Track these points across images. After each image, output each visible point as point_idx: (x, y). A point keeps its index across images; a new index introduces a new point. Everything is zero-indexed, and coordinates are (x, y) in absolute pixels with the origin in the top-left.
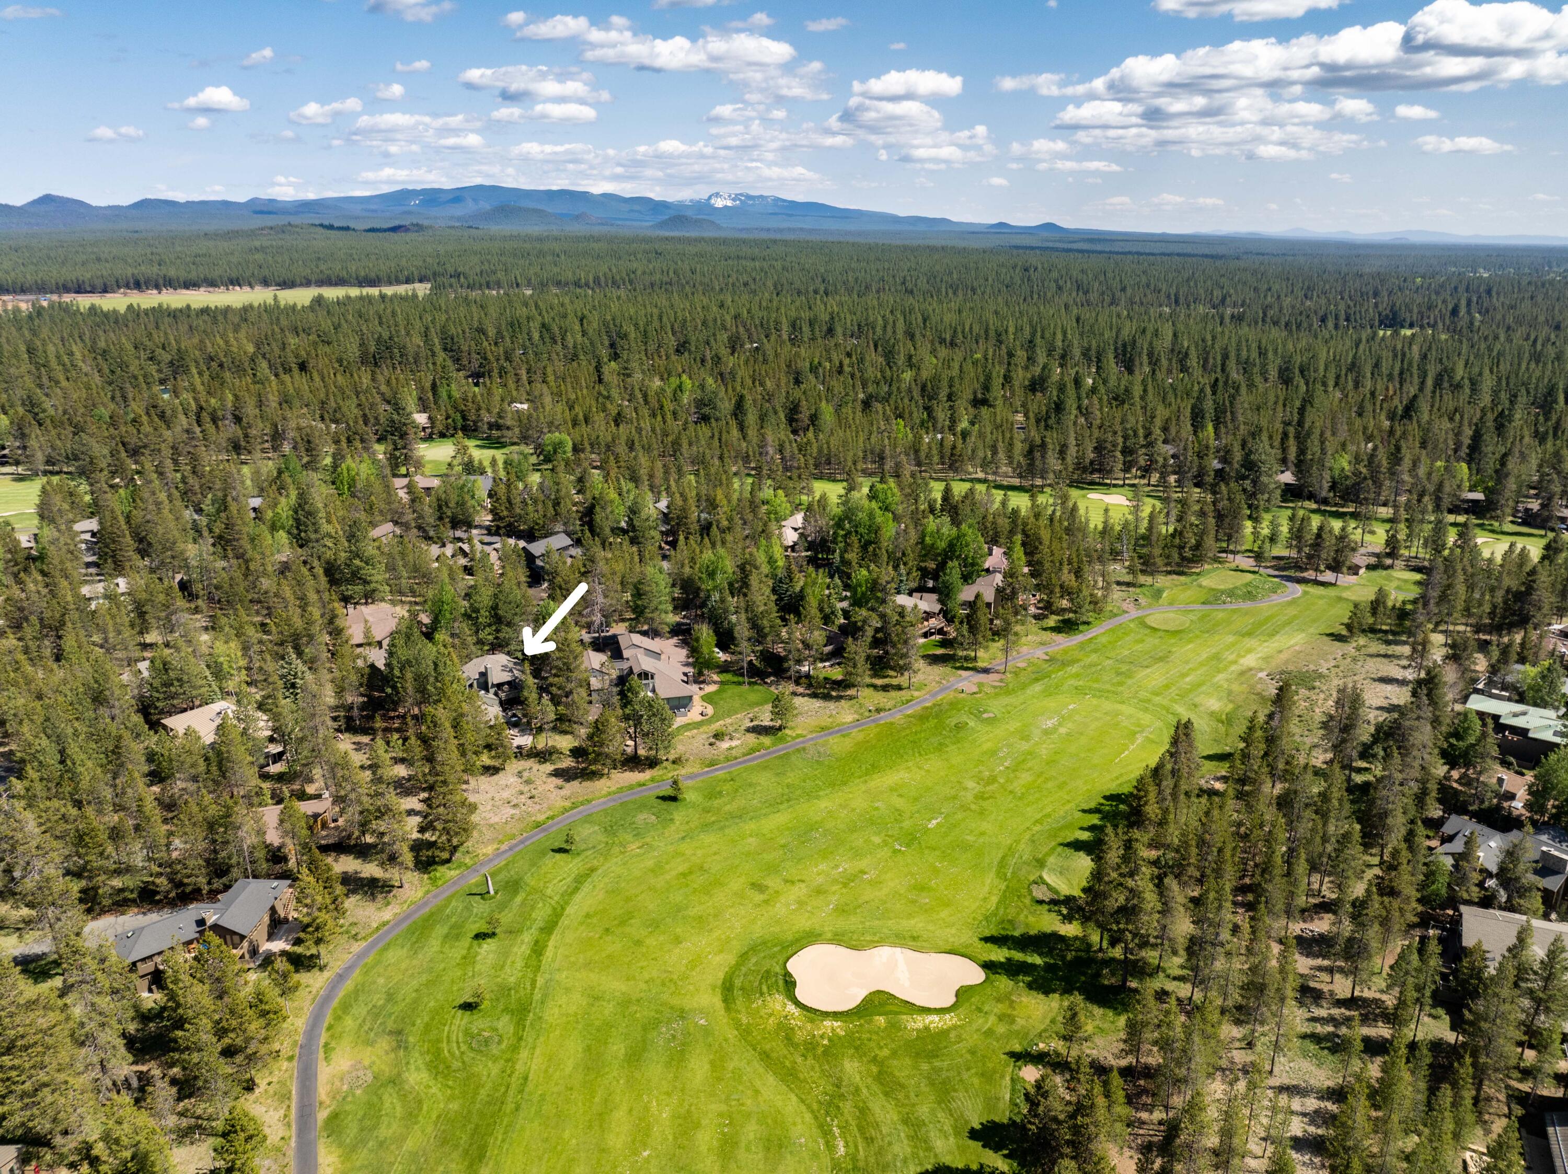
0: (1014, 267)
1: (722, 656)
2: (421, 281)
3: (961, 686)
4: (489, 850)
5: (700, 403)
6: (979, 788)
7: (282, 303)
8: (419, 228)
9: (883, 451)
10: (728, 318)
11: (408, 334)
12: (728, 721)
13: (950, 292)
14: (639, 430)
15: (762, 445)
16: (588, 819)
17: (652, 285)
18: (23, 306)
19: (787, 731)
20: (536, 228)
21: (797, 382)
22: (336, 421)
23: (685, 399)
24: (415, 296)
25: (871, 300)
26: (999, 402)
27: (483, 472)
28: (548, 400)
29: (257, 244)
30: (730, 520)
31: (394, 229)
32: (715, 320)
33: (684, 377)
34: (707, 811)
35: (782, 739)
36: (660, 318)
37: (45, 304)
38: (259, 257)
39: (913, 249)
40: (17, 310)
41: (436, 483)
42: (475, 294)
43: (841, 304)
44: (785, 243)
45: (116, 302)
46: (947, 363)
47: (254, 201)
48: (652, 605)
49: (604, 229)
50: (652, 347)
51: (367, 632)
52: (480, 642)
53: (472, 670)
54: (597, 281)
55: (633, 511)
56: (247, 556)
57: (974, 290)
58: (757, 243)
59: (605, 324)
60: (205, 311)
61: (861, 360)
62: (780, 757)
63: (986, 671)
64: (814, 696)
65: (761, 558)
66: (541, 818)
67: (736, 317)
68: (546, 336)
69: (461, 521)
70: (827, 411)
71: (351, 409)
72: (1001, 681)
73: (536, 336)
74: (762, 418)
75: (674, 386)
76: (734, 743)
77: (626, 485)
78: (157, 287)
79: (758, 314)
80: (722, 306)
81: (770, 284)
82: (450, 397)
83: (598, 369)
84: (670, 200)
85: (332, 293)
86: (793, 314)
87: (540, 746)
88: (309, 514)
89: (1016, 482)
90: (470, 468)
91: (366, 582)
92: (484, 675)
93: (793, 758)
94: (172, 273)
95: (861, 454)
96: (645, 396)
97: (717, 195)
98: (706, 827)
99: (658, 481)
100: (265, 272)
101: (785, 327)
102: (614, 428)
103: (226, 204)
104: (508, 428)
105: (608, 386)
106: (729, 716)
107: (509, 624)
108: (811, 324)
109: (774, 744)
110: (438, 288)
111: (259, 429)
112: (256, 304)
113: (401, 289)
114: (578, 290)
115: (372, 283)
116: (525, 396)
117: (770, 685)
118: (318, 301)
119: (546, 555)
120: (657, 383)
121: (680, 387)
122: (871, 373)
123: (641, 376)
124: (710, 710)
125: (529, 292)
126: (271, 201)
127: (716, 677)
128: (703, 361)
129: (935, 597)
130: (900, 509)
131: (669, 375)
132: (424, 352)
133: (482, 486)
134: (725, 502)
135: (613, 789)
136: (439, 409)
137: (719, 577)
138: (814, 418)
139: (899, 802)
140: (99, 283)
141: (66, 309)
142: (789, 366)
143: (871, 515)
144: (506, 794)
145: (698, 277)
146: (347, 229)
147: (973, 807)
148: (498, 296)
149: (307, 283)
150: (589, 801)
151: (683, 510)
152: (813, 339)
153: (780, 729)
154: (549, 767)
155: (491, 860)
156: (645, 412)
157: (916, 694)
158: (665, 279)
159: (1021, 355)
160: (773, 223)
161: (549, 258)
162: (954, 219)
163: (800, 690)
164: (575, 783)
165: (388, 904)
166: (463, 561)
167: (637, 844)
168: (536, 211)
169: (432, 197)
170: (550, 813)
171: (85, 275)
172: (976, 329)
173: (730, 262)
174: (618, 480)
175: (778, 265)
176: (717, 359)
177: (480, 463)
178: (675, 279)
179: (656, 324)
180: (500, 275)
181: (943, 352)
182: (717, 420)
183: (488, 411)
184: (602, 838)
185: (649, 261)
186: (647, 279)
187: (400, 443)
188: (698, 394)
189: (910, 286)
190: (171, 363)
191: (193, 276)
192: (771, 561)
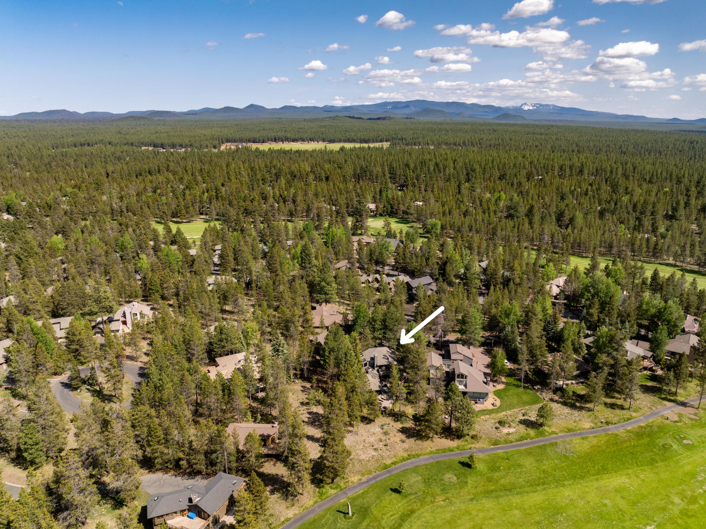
0: (685, 141)
1: (509, 365)
2: (386, 141)
3: (666, 413)
4: (355, 479)
5: (509, 208)
6: (683, 505)
7: (328, 149)
8: (390, 118)
9: (612, 243)
10: (527, 163)
11: (375, 165)
12: (509, 413)
13: (647, 153)
14: (476, 220)
15: (542, 234)
16: (415, 470)
17: (490, 146)
18: (233, 147)
19: (546, 428)
20: (440, 119)
21: (562, 198)
22: (335, 205)
23: (502, 204)
24: (382, 148)
25: (603, 156)
26: (683, 218)
27: (395, 237)
28: (432, 201)
29: (323, 124)
30: (521, 278)
31: (379, 119)
32: (520, 164)
33: (502, 193)
34: (490, 480)
35: (542, 434)
36: (493, 162)
37: (240, 147)
38: (323, 129)
39: (626, 131)
40: (230, 149)
41: (372, 240)
42: (408, 148)
43: (587, 158)
44: (558, 127)
45: (265, 147)
46: (649, 192)
47: (325, 106)
48: (471, 330)
49: (470, 120)
50: (487, 176)
51: (322, 322)
52: (374, 338)
53: (367, 355)
54: (464, 143)
55: (467, 268)
56: (278, 272)
57: (660, 153)
58: (543, 127)
59: (465, 164)
60: (298, 152)
61: (598, 189)
62: (540, 447)
63: (683, 404)
64: (565, 404)
65: (538, 308)
66: (388, 462)
67: (531, 163)
68: (436, 168)
69: (380, 262)
70: (579, 216)
71: (342, 200)
72: (696, 414)
73: (432, 168)
74: (543, 218)
75: (496, 197)
76: (512, 430)
77: (466, 252)
78: (282, 141)
79: (543, 162)
80: (524, 157)
81: (549, 146)
82: (387, 197)
83: (459, 187)
84: (503, 106)
85: (348, 146)
86: (561, 162)
87: (396, 410)
88: (307, 255)
89: (696, 268)
90: (390, 235)
91: (326, 294)
92: (373, 359)
93: (549, 450)
94: (289, 135)
95: (598, 243)
96: (481, 202)
97: (525, 104)
98: (488, 493)
99: (483, 250)
100: (324, 136)
101: (557, 169)
102: (463, 218)
103: (315, 108)
104: (411, 214)
105: (462, 196)
106: (510, 409)
107: (391, 330)
108: (571, 168)
109: (537, 436)
110: (393, 145)
111: (301, 206)
112: (317, 149)
113: (377, 145)
114: (455, 147)
115: (366, 142)
116: (421, 199)
117: (537, 390)
118: (342, 149)
119: (417, 288)
120: (488, 195)
121: (499, 198)
122: (605, 196)
123: (480, 190)
124: (498, 403)
125: (432, 147)
126: (332, 106)
127: (503, 379)
128: (512, 184)
129: (647, 345)
130: (624, 282)
131: (494, 191)
132: (380, 173)
133: (393, 244)
134: (519, 268)
135: (434, 449)
136: (381, 202)
137: (512, 317)
138: (572, 220)
139: (622, 504)
140: (261, 139)
141: (246, 149)
142: (557, 189)
143: (608, 287)
144: (372, 439)
145: (513, 142)
146: (360, 118)
147: (679, 521)
148: (418, 149)
149: (340, 141)
150: (418, 456)
151: (495, 270)
152: (571, 175)
153: (541, 425)
154: (399, 425)
155: (355, 487)
156: (480, 211)
157: (634, 414)
158: (497, 143)
159: (693, 191)
160: (552, 117)
161: (444, 132)
162: (648, 116)
163: (556, 398)
164: (412, 440)
165: (293, 505)
166: (376, 285)
167: (443, 498)
168: (440, 111)
169: (396, 105)
170: (394, 459)
171: (257, 135)
172: (664, 174)
173: (529, 135)
174: (461, 248)
175: (554, 137)
176: (520, 184)
177: (395, 232)
178: (501, 143)
179: (490, 165)
180: (421, 140)
181: (645, 186)
182: (517, 217)
183: (404, 205)
184: (422, 486)
185: (490, 134)
186: (488, 143)
187: (359, 219)
188: (509, 203)
189: (624, 150)
190: (276, 174)
191: (296, 137)
192: (544, 310)
